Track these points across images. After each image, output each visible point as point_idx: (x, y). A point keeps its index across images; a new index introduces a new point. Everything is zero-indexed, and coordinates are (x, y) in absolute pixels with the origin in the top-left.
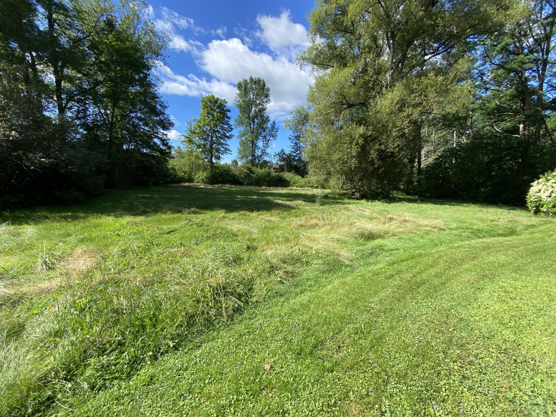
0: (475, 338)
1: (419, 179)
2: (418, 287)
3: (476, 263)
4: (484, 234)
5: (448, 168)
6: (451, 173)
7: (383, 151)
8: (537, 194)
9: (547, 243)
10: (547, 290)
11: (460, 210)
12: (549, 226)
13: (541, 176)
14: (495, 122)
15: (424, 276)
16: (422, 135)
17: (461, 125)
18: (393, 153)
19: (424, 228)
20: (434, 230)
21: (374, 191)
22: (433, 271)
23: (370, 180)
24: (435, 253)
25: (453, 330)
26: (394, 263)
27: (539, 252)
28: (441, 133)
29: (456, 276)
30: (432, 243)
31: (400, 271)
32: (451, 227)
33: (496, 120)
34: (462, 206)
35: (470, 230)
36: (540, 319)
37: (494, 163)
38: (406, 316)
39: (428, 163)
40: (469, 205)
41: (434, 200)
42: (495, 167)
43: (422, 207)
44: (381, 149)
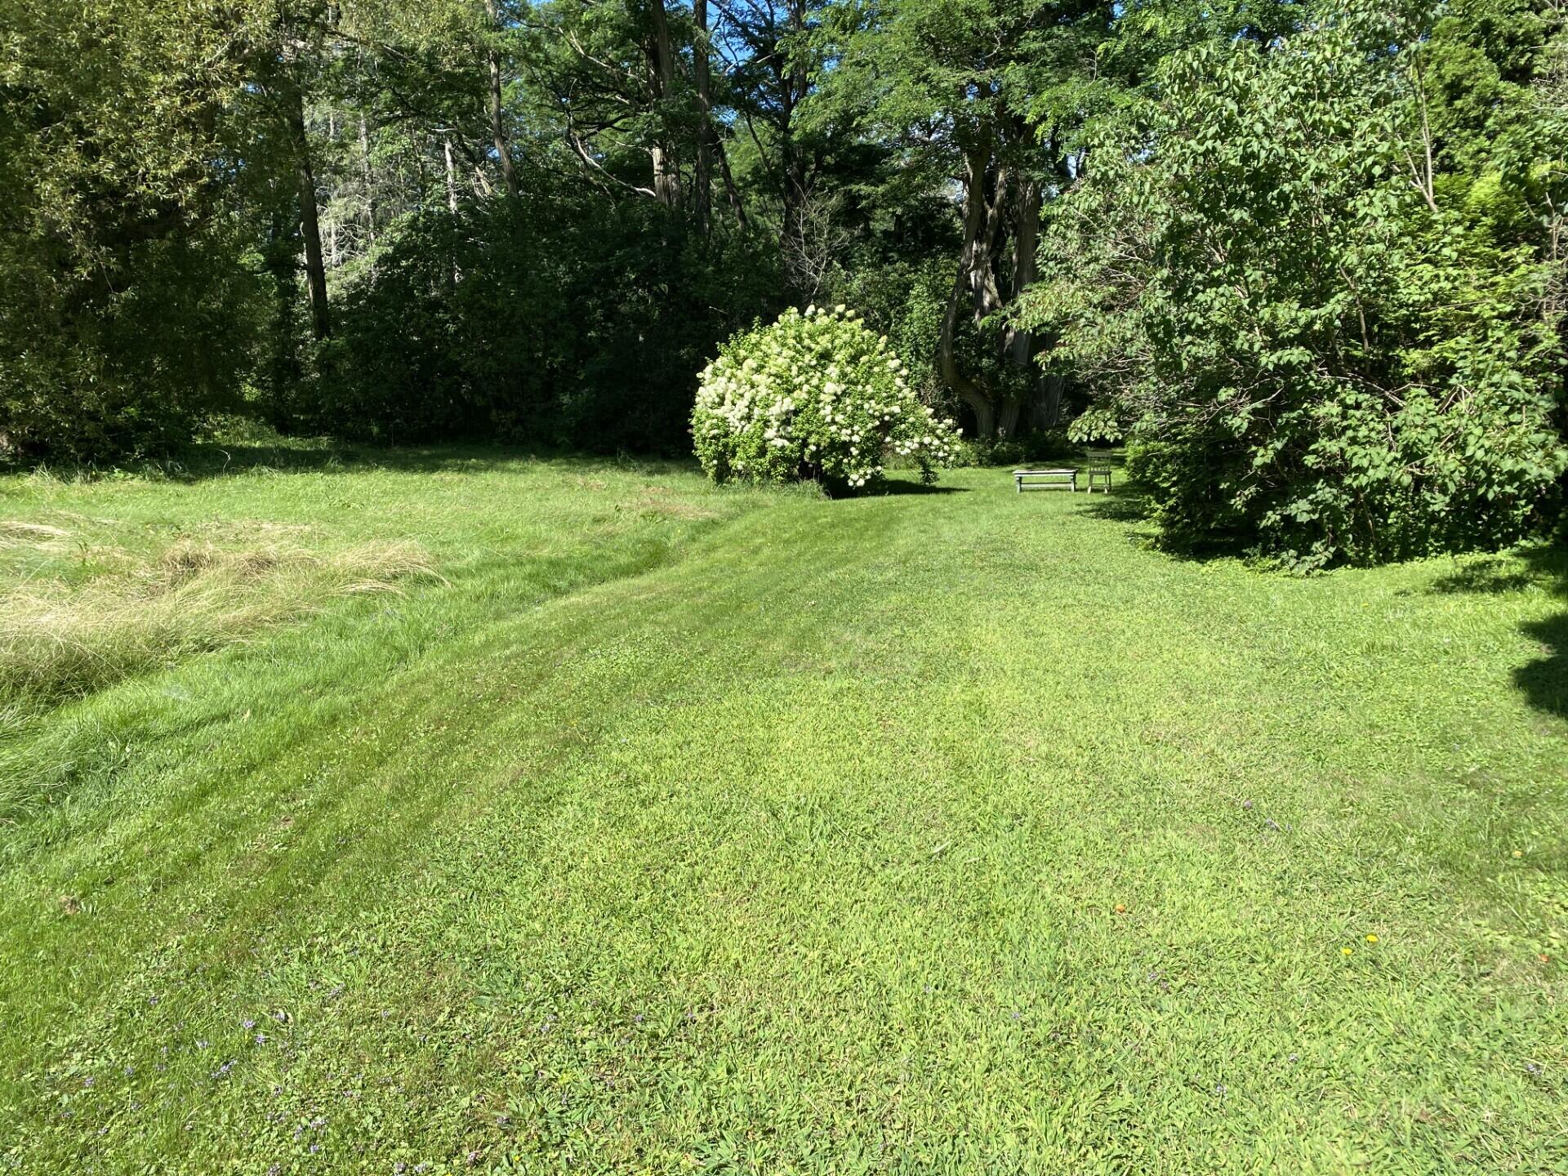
0: (528, 1009)
1: (324, 351)
2: (316, 879)
3: (544, 698)
4: (571, 574)
5: (434, 305)
6: (451, 328)
7: (115, 193)
8: (716, 412)
9: (745, 577)
10: (742, 740)
11: (495, 489)
12: (752, 517)
13: (720, 346)
14: (578, 125)
15: (348, 812)
16: (312, 137)
17: (464, 114)
18: (170, 210)
19: (351, 588)
20: (391, 588)
21: (93, 416)
22: (383, 781)
23: (64, 354)
24: (395, 694)
25: (451, 1015)
26: (204, 793)
27: (723, 611)
28: (394, 138)
29: (469, 773)
30: (385, 652)
31: (233, 826)
32: (459, 565)
33: (582, 116)
34: (504, 470)
35: (528, 568)
36: (721, 848)
37: (588, 293)
38: (250, 1045)
39: (354, 277)
40: (529, 465)
41: (398, 450)
42: (595, 308)
43: (345, 490)
44: (96, 179)
